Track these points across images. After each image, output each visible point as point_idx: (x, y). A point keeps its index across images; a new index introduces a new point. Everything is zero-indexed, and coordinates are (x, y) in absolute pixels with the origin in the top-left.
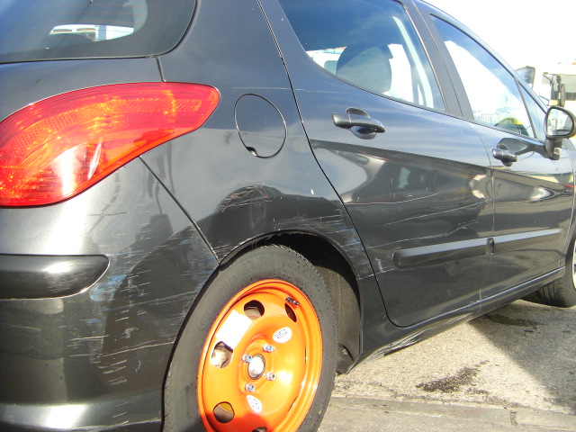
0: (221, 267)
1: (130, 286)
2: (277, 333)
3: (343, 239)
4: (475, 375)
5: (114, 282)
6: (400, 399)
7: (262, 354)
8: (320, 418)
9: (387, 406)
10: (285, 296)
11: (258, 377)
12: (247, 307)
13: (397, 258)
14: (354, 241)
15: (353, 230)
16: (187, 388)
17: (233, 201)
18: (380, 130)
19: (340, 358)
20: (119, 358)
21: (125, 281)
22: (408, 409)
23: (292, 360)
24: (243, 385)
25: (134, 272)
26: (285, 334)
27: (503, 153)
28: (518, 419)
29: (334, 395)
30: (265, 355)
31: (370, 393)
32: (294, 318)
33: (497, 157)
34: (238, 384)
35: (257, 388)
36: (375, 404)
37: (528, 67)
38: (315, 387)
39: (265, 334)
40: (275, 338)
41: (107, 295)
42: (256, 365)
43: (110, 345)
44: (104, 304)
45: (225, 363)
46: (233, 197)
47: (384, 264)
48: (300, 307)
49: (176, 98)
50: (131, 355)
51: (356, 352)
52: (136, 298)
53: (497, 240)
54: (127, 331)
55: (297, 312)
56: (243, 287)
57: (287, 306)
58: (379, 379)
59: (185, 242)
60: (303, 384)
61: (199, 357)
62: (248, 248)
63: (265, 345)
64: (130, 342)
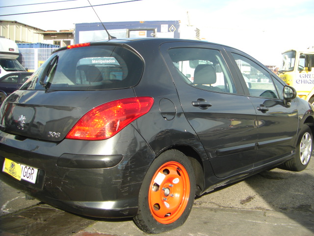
0: (156, 158)
1: (129, 164)
2: (174, 180)
3: (197, 146)
4: (253, 199)
5: (125, 163)
6: (222, 208)
7: (169, 188)
8: (190, 211)
9: (215, 210)
10: (176, 167)
11: (168, 195)
12: (164, 171)
13: (217, 152)
14: (201, 147)
15: (200, 143)
16: (146, 198)
17: (160, 136)
18: (210, 106)
19: (196, 190)
20: (126, 187)
21: (128, 163)
22: (224, 211)
23: (179, 189)
24: (163, 198)
25: (130, 160)
26: (176, 181)
27: (262, 108)
28: (267, 214)
29: (194, 206)
30: (170, 188)
31: (210, 206)
32: (180, 175)
33: (259, 110)
34: (161, 198)
35: (168, 199)
36: (211, 210)
37: (292, 51)
38: (188, 199)
39: (170, 180)
40: (173, 182)
41: (123, 167)
42: (167, 191)
43: (123, 183)
44: (122, 170)
45: (157, 190)
46: (160, 134)
47: (212, 155)
48: (182, 171)
49: (140, 102)
50: (129, 186)
51: (202, 187)
52: (131, 168)
53: (260, 143)
54: (128, 178)
55: (181, 172)
56: (162, 164)
57: (177, 171)
58: (213, 201)
59: (145, 150)
60: (183, 198)
61: (149, 187)
62: (164, 151)
63: (170, 185)
64: (129, 182)
